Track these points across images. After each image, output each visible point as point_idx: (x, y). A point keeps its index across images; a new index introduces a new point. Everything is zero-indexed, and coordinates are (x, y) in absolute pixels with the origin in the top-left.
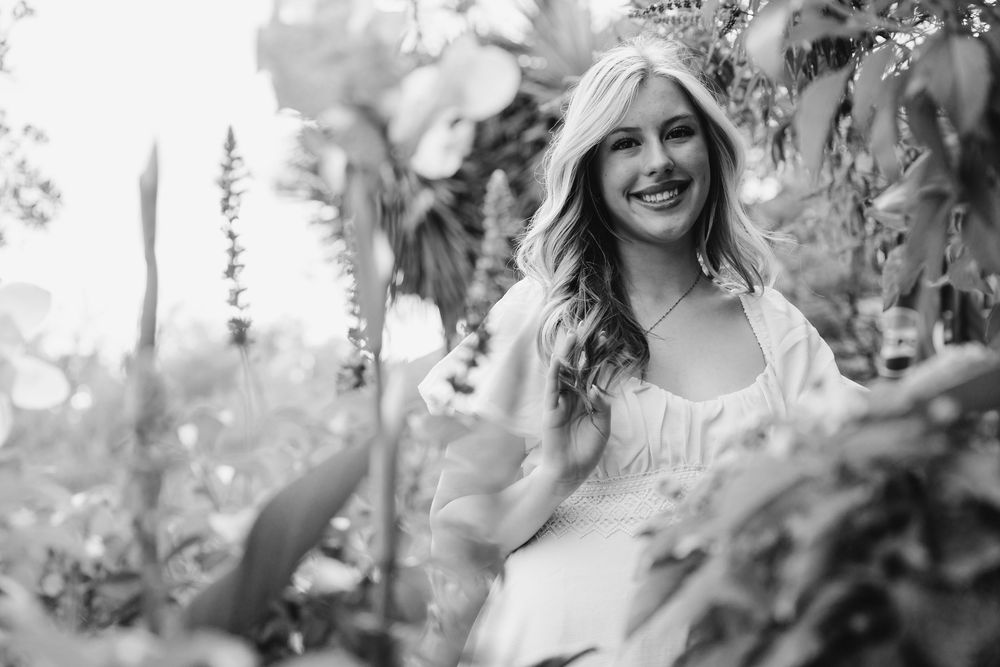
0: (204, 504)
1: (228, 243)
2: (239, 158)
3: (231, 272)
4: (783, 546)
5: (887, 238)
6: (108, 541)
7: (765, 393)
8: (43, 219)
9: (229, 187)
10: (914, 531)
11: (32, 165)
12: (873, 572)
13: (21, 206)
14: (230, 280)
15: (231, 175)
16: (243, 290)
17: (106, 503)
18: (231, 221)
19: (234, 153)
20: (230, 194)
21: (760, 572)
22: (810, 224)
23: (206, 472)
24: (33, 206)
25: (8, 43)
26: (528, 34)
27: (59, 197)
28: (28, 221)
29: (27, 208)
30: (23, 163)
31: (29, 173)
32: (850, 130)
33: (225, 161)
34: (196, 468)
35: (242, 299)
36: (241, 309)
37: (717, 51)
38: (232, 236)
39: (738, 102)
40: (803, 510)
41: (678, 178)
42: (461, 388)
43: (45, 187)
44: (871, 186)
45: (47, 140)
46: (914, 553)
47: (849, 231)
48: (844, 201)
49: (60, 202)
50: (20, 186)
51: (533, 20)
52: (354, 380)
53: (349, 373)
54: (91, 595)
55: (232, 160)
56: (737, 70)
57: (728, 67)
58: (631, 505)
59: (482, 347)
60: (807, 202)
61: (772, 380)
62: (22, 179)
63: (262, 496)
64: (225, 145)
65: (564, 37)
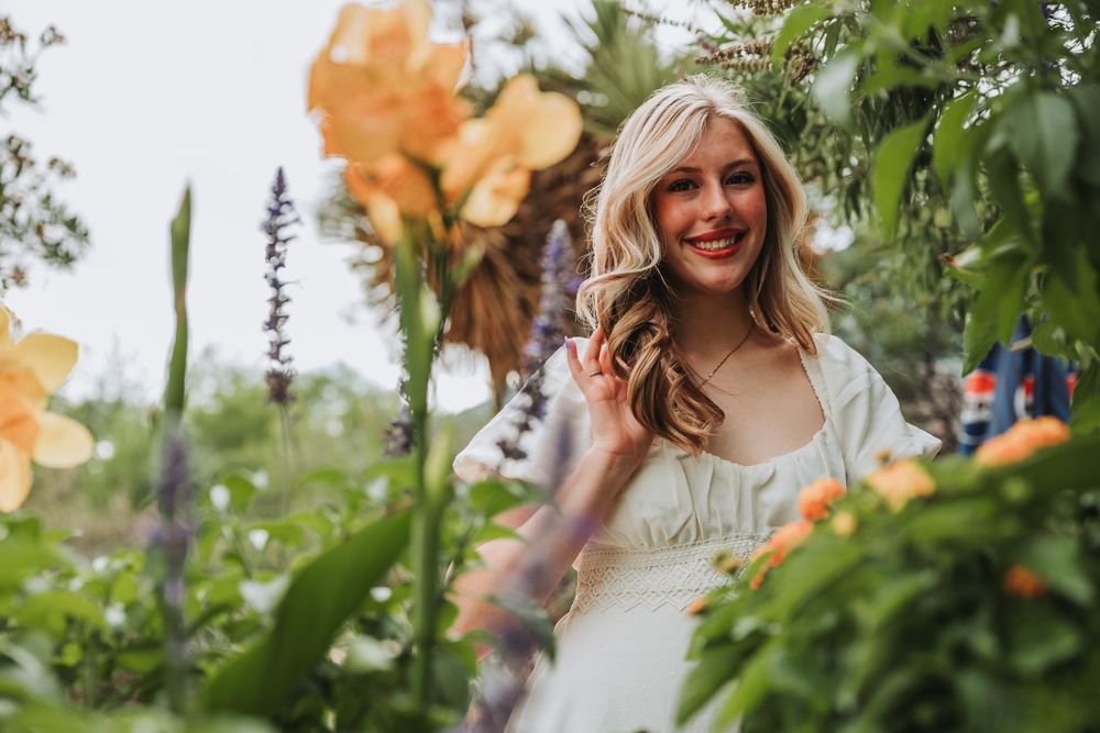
0: (234, 570)
1: (271, 292)
2: (288, 203)
3: (273, 323)
4: (845, 631)
5: (965, 295)
6: (130, 608)
7: (821, 452)
8: (68, 259)
9: (275, 232)
10: (983, 617)
11: (57, 200)
12: (940, 660)
13: (45, 244)
14: (272, 332)
15: (279, 220)
16: (285, 343)
17: (129, 568)
18: (276, 268)
19: (283, 197)
20: (276, 240)
21: (821, 657)
22: (884, 275)
23: (238, 536)
24: (58, 244)
25: (35, 71)
26: (589, 70)
27: (86, 235)
28: (52, 260)
29: (51, 246)
30: (48, 198)
31: (54, 209)
32: (928, 182)
33: (273, 205)
34: (227, 531)
35: (285, 352)
36: (283, 363)
37: (789, 94)
38: (276, 284)
39: (809, 149)
40: (867, 593)
41: (737, 226)
42: (511, 452)
43: (72, 225)
44: (950, 238)
45: (74, 175)
46: (984, 642)
47: (925, 286)
48: (920, 253)
49: (87, 241)
50: (44, 222)
51: (593, 53)
52: (402, 440)
53: (398, 432)
54: (111, 665)
55: (281, 204)
56: (810, 114)
57: (802, 113)
58: (680, 577)
59: (536, 410)
60: (880, 254)
61: (830, 439)
62: (46, 215)
63: (298, 561)
64: (274, 188)
65: (626, 73)
